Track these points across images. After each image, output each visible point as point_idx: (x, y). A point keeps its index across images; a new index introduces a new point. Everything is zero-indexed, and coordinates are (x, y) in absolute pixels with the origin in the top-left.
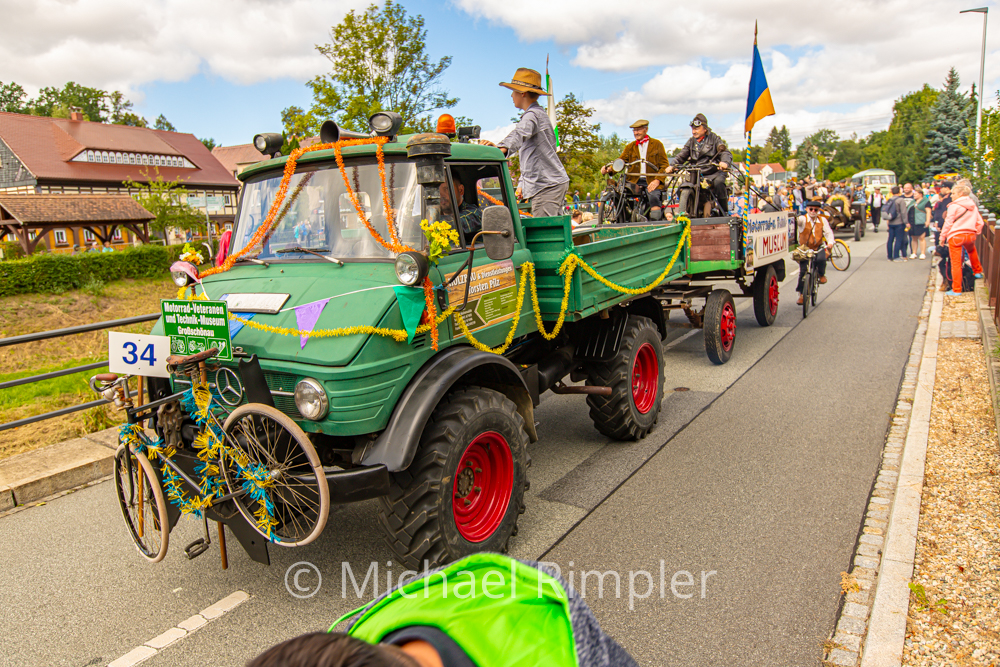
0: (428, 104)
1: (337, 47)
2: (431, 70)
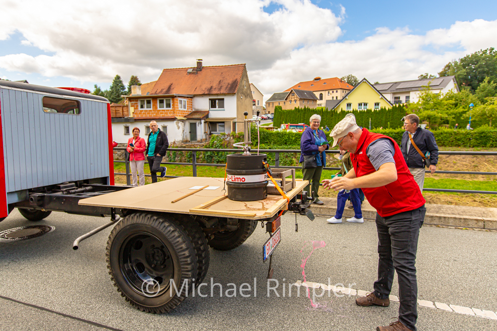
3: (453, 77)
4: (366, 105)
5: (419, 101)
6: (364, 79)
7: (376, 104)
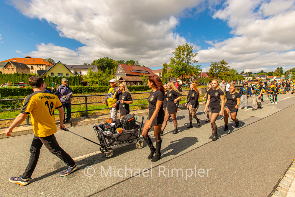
0: (192, 62)
1: (176, 52)
2: (193, 56)
3: (97, 66)
4: (62, 74)
5: (88, 74)
6: (60, 62)
7: (67, 74)
